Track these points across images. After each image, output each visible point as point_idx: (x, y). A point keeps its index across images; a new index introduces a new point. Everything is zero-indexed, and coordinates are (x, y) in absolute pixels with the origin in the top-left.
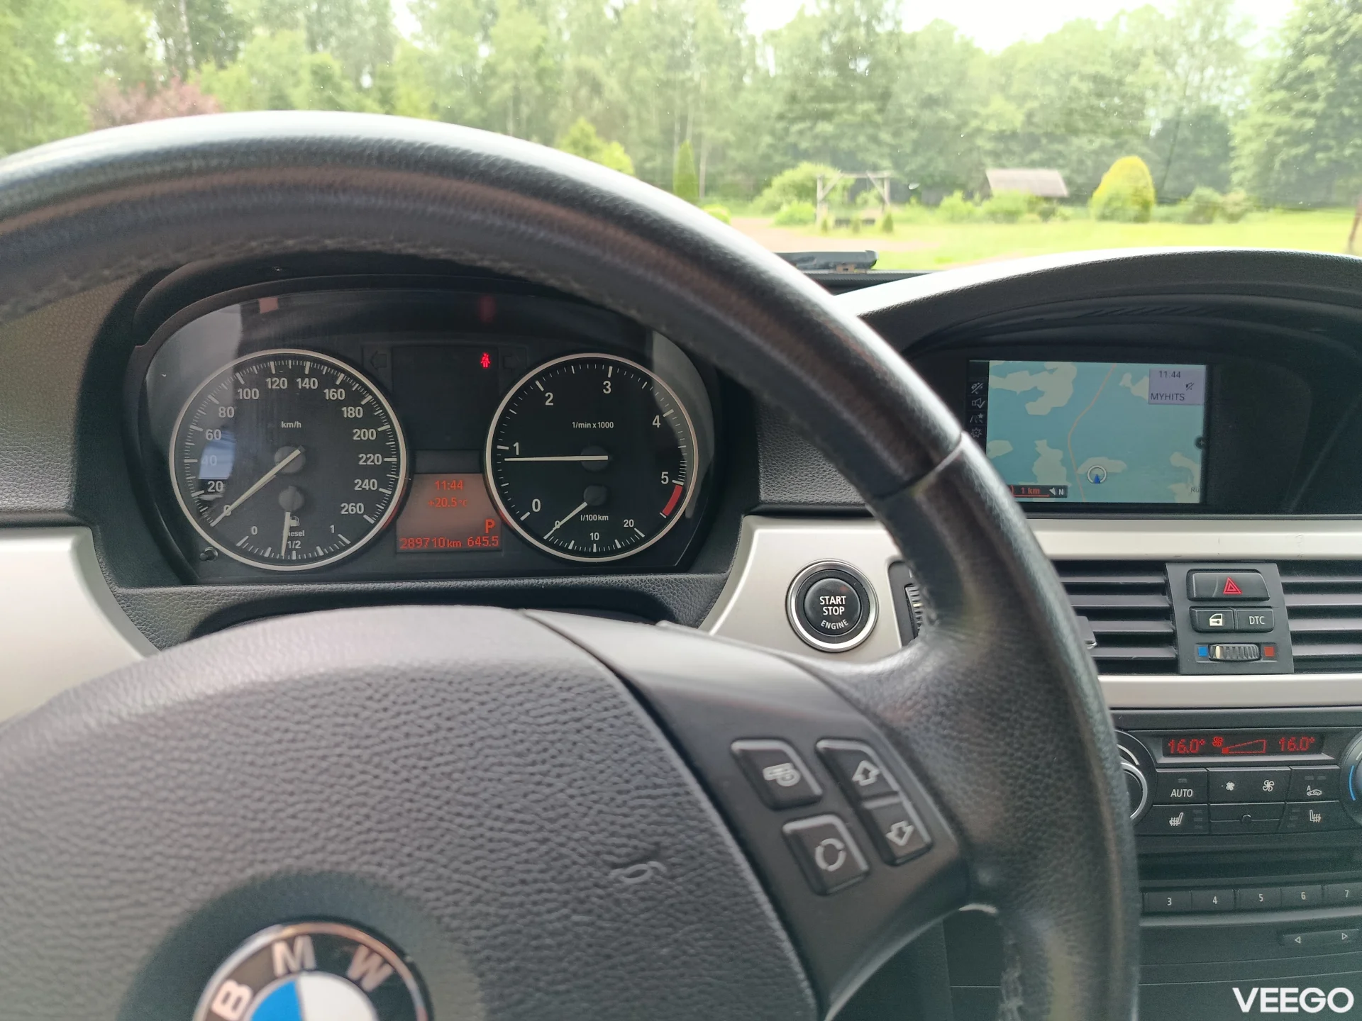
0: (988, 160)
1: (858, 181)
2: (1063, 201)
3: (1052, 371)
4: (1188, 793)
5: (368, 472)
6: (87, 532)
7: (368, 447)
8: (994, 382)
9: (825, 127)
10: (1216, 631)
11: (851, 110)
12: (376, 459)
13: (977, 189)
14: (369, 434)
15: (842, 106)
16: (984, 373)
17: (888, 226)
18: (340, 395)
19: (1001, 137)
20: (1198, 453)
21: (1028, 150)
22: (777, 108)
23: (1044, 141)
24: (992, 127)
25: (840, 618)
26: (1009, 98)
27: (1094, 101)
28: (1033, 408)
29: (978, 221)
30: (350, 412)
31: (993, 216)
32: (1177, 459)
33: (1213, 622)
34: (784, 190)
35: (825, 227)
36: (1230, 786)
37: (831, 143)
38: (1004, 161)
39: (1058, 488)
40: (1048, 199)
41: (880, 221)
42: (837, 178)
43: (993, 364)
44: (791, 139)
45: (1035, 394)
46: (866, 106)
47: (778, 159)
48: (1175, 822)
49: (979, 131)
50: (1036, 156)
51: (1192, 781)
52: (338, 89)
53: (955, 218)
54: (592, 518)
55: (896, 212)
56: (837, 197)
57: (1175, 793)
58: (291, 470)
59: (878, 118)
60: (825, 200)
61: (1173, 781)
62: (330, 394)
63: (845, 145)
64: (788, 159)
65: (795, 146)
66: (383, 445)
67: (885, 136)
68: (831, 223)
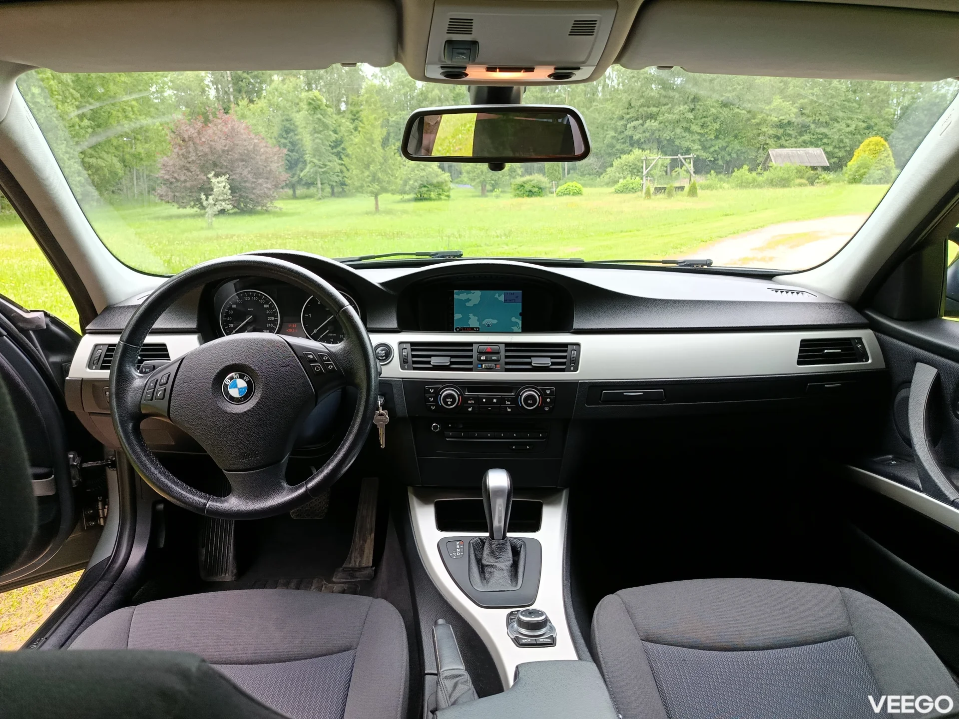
0: (771, 142)
1: (673, 160)
2: (825, 169)
3: (473, 293)
4: (473, 402)
5: (270, 322)
6: (200, 334)
7: (270, 315)
8: (456, 296)
9: (651, 124)
10: (483, 361)
11: (670, 111)
12: (272, 318)
13: (760, 164)
14: (271, 312)
15: (664, 108)
16: (453, 294)
17: (693, 192)
18: (263, 301)
19: (780, 125)
20: (521, 317)
21: (801, 134)
22: (619, 112)
23: (813, 126)
24: (774, 118)
25: (383, 356)
26: (785, 98)
27: (851, 95)
28: (468, 304)
29: (760, 186)
30: (266, 306)
31: (772, 183)
32: (513, 319)
33: (482, 358)
34: (622, 169)
35: (648, 193)
36: (484, 400)
37: (657, 134)
38: (783, 142)
39: (476, 328)
40: (814, 168)
41: (687, 189)
42: (657, 158)
43: (455, 291)
44: (628, 133)
45: (468, 300)
46: (683, 108)
47: (619, 146)
48: (470, 409)
49: (764, 121)
50: (807, 137)
51: (474, 399)
52: (324, 114)
53: (744, 185)
54: (331, 335)
55: (700, 180)
56: (657, 172)
57: (469, 402)
58: (250, 321)
59: (691, 116)
60: (648, 175)
61: (468, 399)
62: (261, 301)
63: (667, 135)
64: (626, 147)
65: (631, 137)
66: (274, 315)
67: (695, 128)
68: (652, 190)
